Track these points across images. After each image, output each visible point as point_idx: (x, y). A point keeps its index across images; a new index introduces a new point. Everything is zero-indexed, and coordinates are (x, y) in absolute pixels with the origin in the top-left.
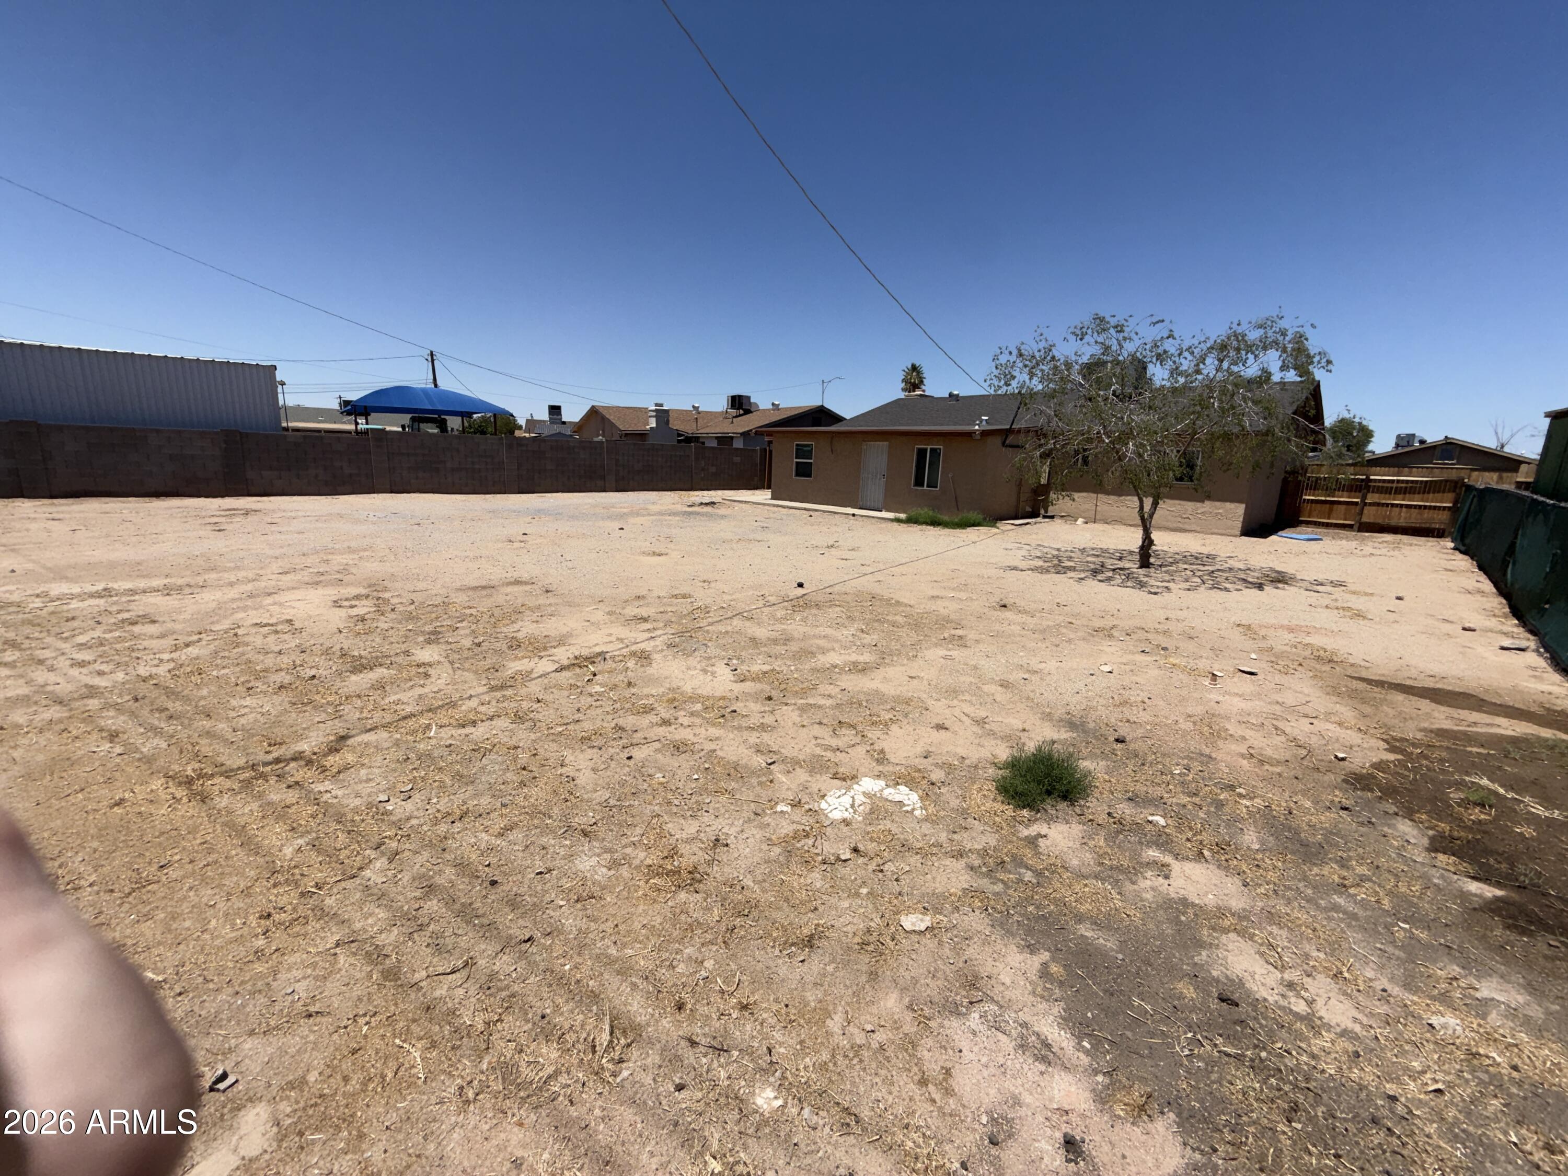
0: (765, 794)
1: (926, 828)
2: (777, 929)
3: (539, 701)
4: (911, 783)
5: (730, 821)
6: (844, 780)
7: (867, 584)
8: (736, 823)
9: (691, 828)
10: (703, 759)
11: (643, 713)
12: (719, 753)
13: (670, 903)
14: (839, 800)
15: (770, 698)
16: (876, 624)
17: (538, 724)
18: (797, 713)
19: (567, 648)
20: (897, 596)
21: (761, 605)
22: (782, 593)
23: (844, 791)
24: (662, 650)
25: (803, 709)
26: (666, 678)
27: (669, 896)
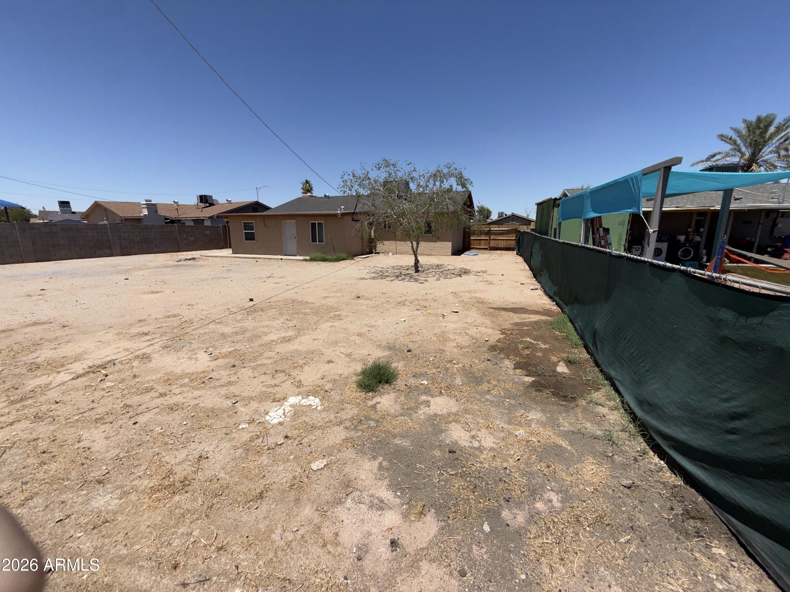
0: (231, 422)
1: (324, 415)
2: (241, 496)
3: (57, 403)
4: (315, 393)
5: (209, 443)
6: (279, 401)
7: (290, 295)
8: (213, 443)
9: (182, 454)
10: (190, 411)
11: (146, 392)
12: (201, 405)
13: (167, 506)
14: (276, 413)
15: (234, 366)
16: (295, 315)
17: (57, 419)
18: (251, 371)
19: (82, 362)
20: (306, 299)
21: (227, 314)
22: (241, 306)
23: (279, 407)
24: (159, 351)
25: (254, 368)
26: (163, 367)
27: (167, 501)
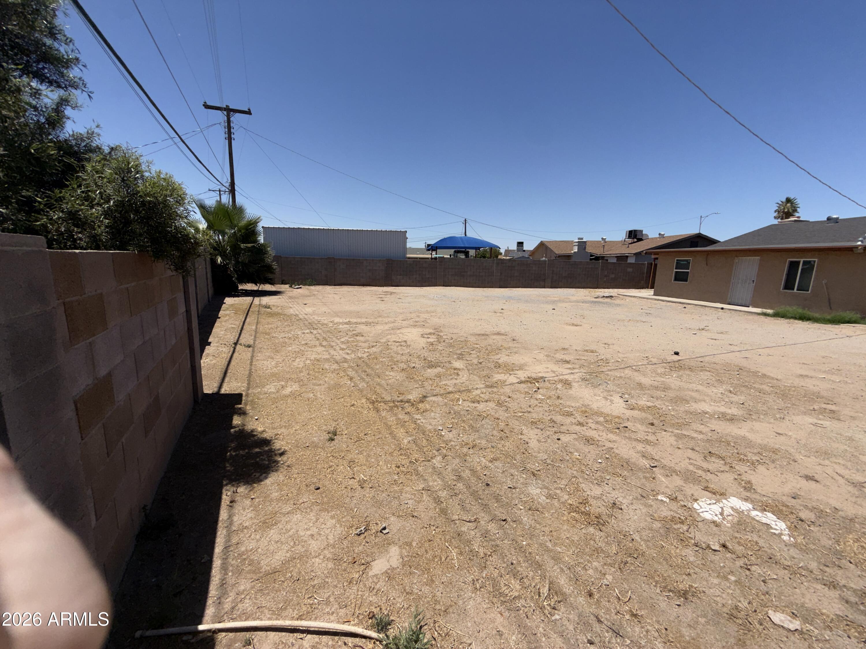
0: (649, 486)
1: (793, 552)
2: (659, 576)
3: (509, 397)
4: (779, 514)
5: (623, 495)
6: (714, 493)
7: (735, 359)
8: (628, 497)
9: (597, 491)
10: (605, 452)
11: (567, 415)
12: (615, 450)
13: (583, 531)
14: (710, 506)
15: (652, 424)
16: (743, 389)
17: (509, 409)
18: (673, 438)
19: (524, 371)
20: (764, 371)
21: (645, 363)
22: (662, 357)
23: (714, 502)
24: (578, 382)
25: (679, 437)
26: (581, 398)
27: (583, 526)
